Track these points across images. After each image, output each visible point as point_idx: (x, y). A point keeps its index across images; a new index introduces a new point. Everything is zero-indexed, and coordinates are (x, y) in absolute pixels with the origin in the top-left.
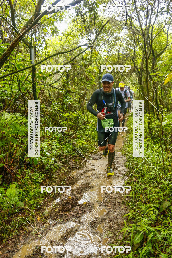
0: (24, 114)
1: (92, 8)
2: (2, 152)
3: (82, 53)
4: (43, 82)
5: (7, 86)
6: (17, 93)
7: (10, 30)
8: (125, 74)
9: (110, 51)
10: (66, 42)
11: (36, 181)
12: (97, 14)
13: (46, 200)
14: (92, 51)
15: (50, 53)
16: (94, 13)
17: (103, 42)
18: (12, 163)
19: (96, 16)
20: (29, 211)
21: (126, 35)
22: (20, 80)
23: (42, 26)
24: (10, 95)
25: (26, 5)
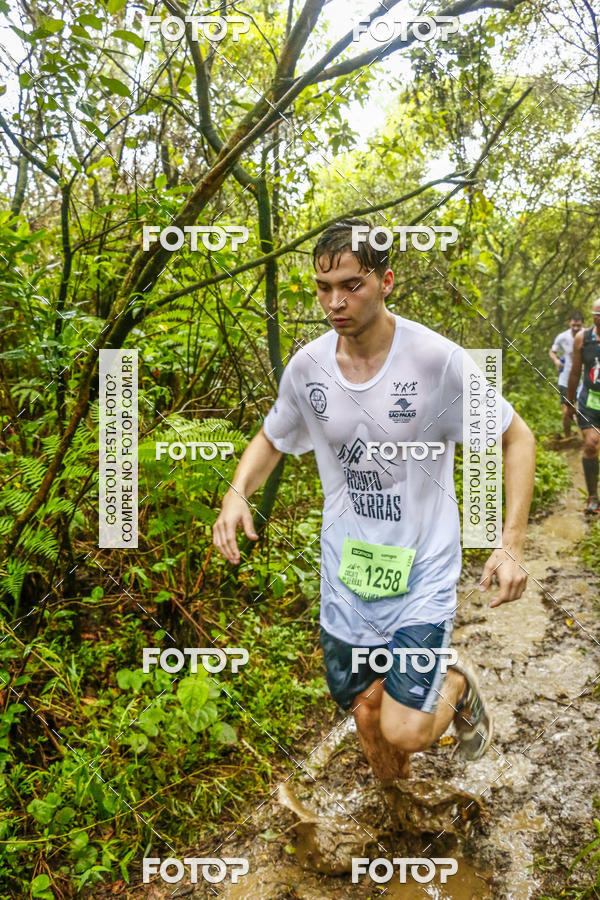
0: (240, 424)
1: (469, 50)
2: (163, 551)
3: (436, 207)
4: (303, 312)
5: (181, 327)
6: (217, 350)
7: (193, 143)
8: (590, 277)
9: (533, 195)
10: (379, 174)
11: (278, 655)
12: (486, 67)
13: (310, 723)
14: (471, 198)
15: (327, 212)
16: (476, 65)
17: (508, 167)
18: (196, 590)
19: (484, 77)
20: (255, 760)
21: (592, 137)
22: (225, 308)
23: (299, 121)
24: (191, 359)
25: (246, 57)
